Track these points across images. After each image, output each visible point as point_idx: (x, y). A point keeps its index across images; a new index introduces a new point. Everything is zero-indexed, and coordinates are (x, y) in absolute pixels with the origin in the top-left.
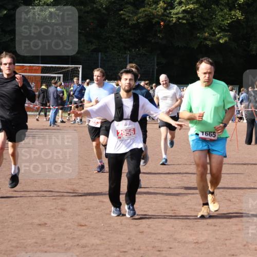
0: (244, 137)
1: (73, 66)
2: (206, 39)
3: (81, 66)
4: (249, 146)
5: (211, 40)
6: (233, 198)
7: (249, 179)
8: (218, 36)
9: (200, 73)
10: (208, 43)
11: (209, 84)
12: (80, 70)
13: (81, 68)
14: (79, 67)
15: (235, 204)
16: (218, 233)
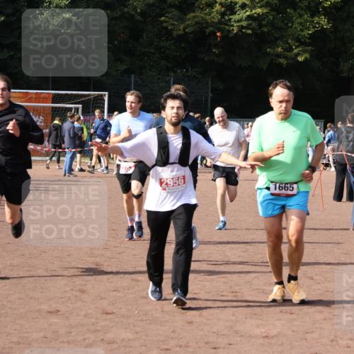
0: (332, 191)
1: (97, 93)
2: (278, 56)
3: (107, 93)
4: (339, 203)
5: (286, 58)
6: (316, 274)
7: (338, 249)
8: (296, 51)
9: (274, 101)
10: (282, 61)
11: (286, 116)
12: (106, 99)
13: (107, 96)
14: (105, 95)
15: (319, 283)
16: (295, 323)
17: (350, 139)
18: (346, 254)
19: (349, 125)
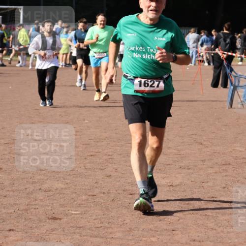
0: (210, 80)
1: (14, 7)
3: (22, 7)
6: (204, 141)
7: (219, 122)
13: (22, 9)
14: (20, 9)
15: (207, 147)
16: (193, 176)
17: (227, 42)
18: (226, 126)
19: (225, 31)
